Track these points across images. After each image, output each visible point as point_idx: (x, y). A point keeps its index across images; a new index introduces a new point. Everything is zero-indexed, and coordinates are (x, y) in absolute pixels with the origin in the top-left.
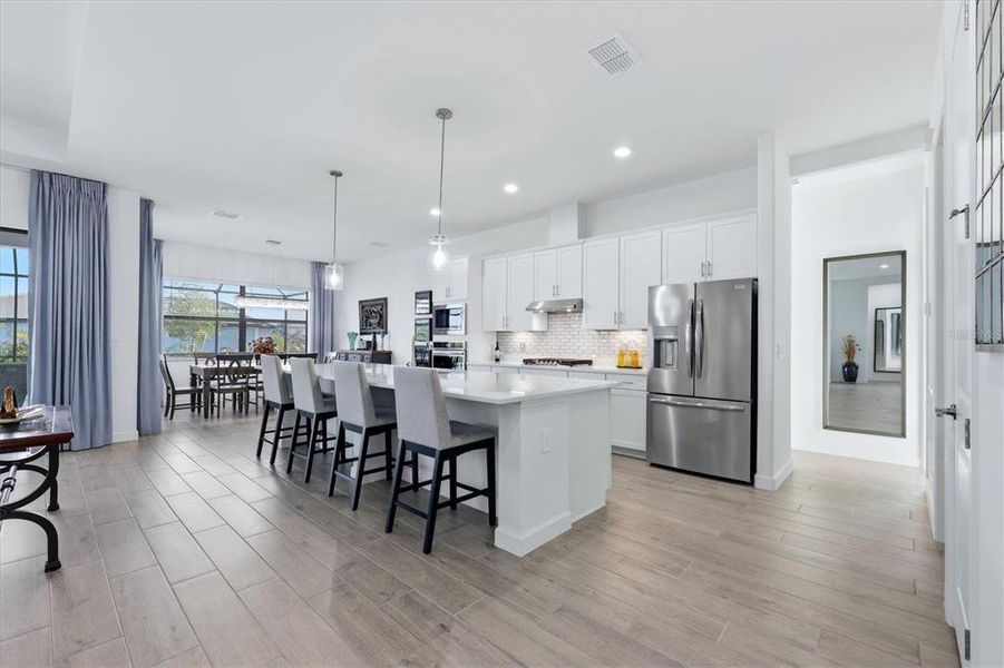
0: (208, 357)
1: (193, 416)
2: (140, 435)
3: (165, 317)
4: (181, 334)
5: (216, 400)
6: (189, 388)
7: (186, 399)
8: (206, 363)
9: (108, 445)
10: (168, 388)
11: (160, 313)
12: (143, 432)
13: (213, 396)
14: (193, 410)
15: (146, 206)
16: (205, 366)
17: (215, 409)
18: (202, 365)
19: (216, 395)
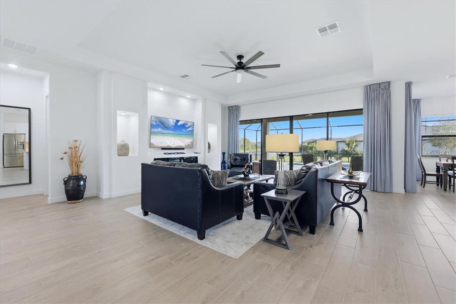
0: (448, 157)
1: (438, 188)
2: (405, 191)
3: (423, 136)
4: (439, 145)
5: (452, 182)
6: (436, 173)
7: (434, 179)
8: (447, 161)
9: (391, 193)
10: (422, 172)
11: (420, 135)
12: (407, 191)
13: (450, 180)
14: (438, 185)
15: (408, 85)
16: (446, 163)
17: (452, 187)
18: (444, 161)
19: (452, 179)
